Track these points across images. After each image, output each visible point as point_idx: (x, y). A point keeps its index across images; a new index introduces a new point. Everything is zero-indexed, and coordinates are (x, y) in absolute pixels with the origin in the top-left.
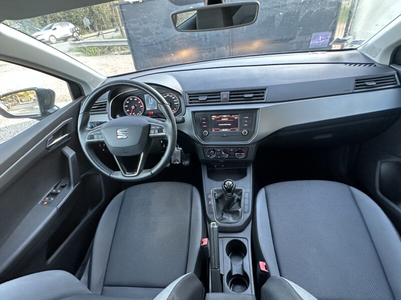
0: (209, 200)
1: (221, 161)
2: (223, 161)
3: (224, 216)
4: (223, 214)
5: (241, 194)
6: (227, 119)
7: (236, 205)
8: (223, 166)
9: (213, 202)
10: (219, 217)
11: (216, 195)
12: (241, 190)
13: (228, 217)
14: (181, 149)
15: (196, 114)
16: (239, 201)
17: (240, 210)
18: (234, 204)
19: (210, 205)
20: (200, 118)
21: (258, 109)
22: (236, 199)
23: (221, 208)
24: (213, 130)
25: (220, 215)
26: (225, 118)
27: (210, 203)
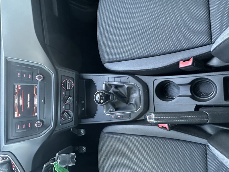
0: (116, 117)
1: (76, 105)
2: (77, 102)
3: (133, 102)
4: (131, 103)
5: (110, 85)
6: (21, 98)
7: (121, 90)
8: (83, 102)
9: (119, 114)
10: (134, 108)
11: (112, 110)
12: (106, 85)
13: (133, 98)
14: (57, 154)
15: (11, 137)
16: (117, 87)
17: (126, 86)
18: (120, 92)
19: (122, 116)
20: (17, 131)
21: (6, 60)
22: (115, 90)
23: (123, 105)
24: (36, 114)
25: (132, 106)
26: (19, 101)
27: (119, 117)
